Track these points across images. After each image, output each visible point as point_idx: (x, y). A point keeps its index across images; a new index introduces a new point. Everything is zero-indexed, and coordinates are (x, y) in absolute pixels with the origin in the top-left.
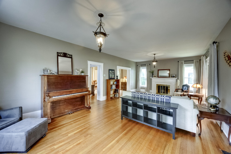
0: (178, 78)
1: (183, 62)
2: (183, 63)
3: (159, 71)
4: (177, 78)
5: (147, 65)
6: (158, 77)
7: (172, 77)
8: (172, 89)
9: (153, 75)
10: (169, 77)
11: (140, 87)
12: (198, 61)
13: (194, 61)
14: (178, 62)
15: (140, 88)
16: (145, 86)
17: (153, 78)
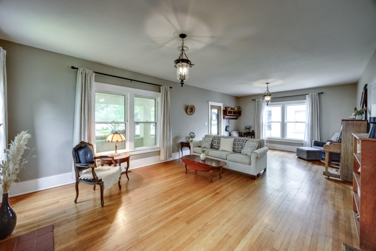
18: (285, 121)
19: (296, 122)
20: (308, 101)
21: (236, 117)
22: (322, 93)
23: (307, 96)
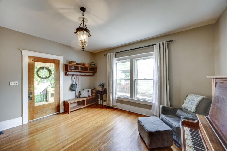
18: (134, 78)
19: (145, 79)
20: (155, 53)
21: (91, 74)
22: (172, 41)
23: (155, 46)
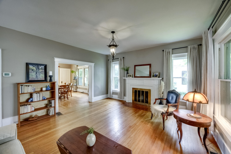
0: (163, 79)
1: (171, 50)
2: (171, 53)
3: (136, 67)
4: (161, 78)
5: (120, 59)
6: (135, 77)
7: (153, 76)
8: (153, 96)
9: (127, 73)
10: (150, 76)
11: (111, 91)
12: (196, 46)
13: (189, 47)
14: (163, 51)
15: (111, 93)
16: (118, 90)
17: (128, 78)
